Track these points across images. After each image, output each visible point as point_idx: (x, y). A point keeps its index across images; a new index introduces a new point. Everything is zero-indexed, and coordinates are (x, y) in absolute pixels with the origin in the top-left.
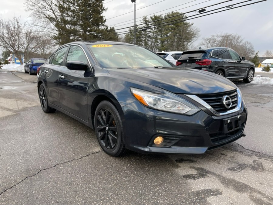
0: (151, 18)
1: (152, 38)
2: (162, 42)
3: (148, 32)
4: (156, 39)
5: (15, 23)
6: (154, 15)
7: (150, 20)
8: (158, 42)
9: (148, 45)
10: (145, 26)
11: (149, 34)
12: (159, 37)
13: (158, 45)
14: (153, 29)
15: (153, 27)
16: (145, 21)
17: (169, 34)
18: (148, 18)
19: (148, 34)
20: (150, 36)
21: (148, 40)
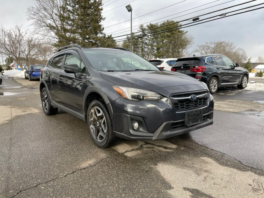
0: (148, 26)
1: (148, 45)
2: (158, 49)
3: (145, 39)
4: (152, 46)
5: (17, 31)
6: (150, 24)
7: (147, 28)
8: (154, 49)
9: (145, 52)
10: (142, 34)
11: (146, 42)
12: (155, 44)
13: (154, 51)
14: (150, 37)
15: (150, 34)
16: (141, 29)
17: (164, 42)
18: (145, 26)
19: (145, 41)
20: (146, 43)
21: (144, 47)
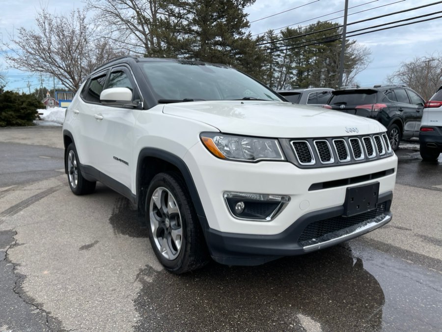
0: (282, 33)
1: (281, 66)
2: (300, 73)
3: (275, 56)
4: (289, 68)
6: (287, 29)
7: (280, 35)
8: (292, 73)
9: (274, 77)
10: (270, 47)
11: (277, 60)
12: (294, 65)
13: (292, 78)
14: (285, 51)
15: (285, 48)
16: (270, 37)
17: (310, 60)
18: (277, 33)
19: (275, 59)
20: (277, 63)
21: (274, 70)
